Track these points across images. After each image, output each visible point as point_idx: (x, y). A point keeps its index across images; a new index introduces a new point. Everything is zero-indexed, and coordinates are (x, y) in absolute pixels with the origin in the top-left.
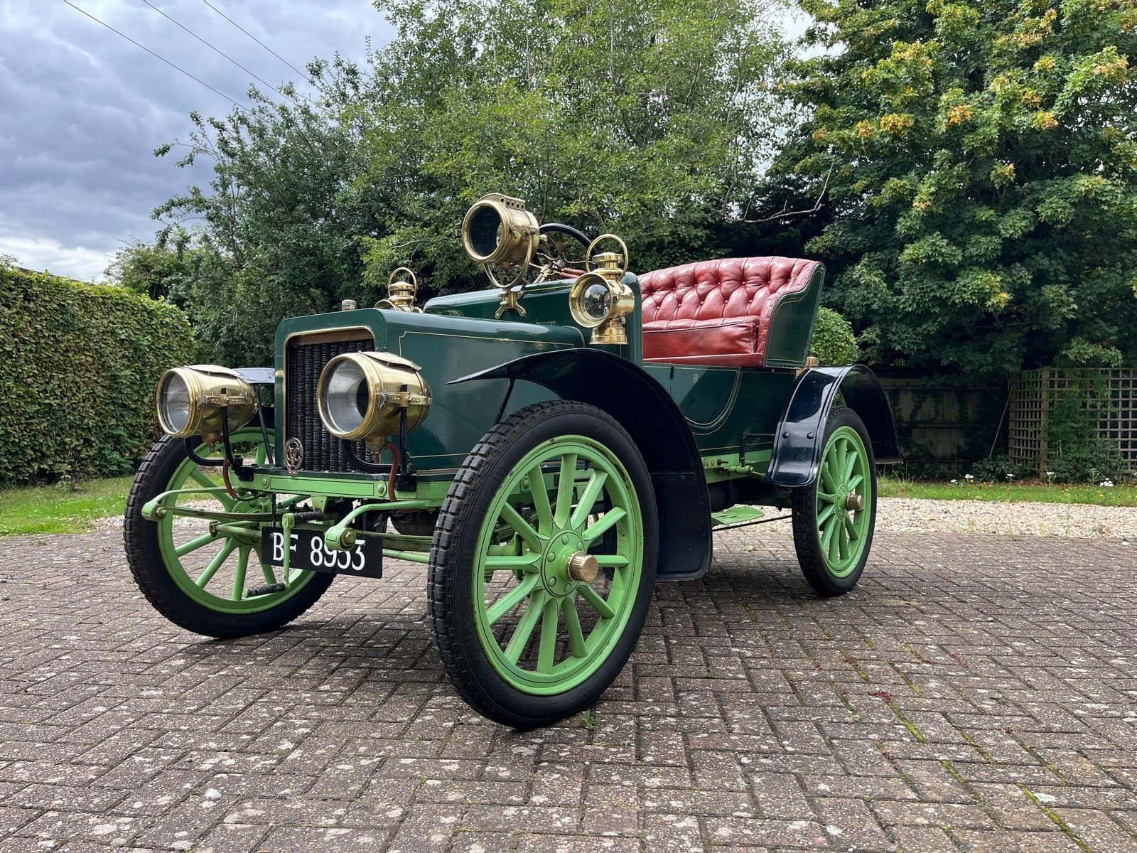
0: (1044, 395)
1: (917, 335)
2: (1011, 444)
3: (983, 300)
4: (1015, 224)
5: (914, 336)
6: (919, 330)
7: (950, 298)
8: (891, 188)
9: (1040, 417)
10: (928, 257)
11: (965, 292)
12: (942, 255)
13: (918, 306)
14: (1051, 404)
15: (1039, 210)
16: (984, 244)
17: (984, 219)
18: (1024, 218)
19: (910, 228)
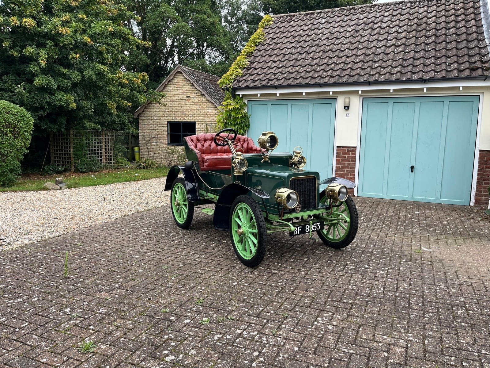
0: (72, 140)
1: (36, 116)
2: (52, 158)
3: (68, 105)
4: (76, 77)
5: (35, 117)
6: (37, 114)
7: (52, 103)
8: (28, 51)
9: (70, 148)
10: (47, 85)
11: (61, 101)
12: (52, 85)
13: (39, 104)
14: (74, 144)
15: (85, 73)
16: (67, 83)
17: (65, 72)
18: (78, 75)
19: (36, 71)
